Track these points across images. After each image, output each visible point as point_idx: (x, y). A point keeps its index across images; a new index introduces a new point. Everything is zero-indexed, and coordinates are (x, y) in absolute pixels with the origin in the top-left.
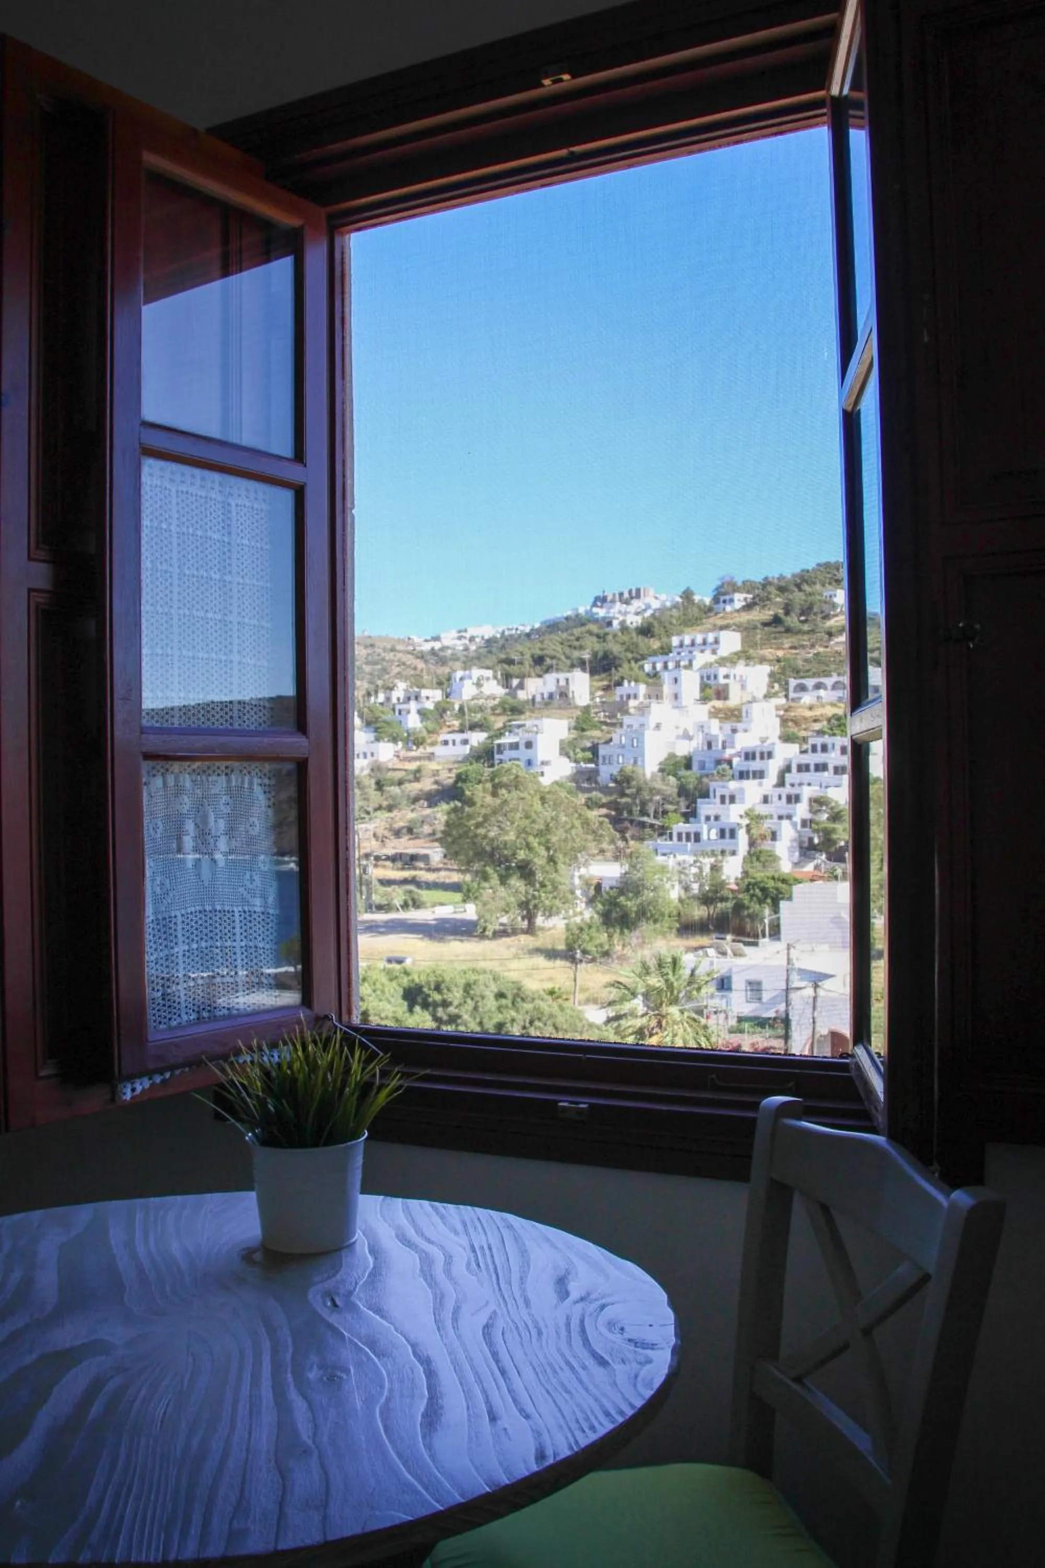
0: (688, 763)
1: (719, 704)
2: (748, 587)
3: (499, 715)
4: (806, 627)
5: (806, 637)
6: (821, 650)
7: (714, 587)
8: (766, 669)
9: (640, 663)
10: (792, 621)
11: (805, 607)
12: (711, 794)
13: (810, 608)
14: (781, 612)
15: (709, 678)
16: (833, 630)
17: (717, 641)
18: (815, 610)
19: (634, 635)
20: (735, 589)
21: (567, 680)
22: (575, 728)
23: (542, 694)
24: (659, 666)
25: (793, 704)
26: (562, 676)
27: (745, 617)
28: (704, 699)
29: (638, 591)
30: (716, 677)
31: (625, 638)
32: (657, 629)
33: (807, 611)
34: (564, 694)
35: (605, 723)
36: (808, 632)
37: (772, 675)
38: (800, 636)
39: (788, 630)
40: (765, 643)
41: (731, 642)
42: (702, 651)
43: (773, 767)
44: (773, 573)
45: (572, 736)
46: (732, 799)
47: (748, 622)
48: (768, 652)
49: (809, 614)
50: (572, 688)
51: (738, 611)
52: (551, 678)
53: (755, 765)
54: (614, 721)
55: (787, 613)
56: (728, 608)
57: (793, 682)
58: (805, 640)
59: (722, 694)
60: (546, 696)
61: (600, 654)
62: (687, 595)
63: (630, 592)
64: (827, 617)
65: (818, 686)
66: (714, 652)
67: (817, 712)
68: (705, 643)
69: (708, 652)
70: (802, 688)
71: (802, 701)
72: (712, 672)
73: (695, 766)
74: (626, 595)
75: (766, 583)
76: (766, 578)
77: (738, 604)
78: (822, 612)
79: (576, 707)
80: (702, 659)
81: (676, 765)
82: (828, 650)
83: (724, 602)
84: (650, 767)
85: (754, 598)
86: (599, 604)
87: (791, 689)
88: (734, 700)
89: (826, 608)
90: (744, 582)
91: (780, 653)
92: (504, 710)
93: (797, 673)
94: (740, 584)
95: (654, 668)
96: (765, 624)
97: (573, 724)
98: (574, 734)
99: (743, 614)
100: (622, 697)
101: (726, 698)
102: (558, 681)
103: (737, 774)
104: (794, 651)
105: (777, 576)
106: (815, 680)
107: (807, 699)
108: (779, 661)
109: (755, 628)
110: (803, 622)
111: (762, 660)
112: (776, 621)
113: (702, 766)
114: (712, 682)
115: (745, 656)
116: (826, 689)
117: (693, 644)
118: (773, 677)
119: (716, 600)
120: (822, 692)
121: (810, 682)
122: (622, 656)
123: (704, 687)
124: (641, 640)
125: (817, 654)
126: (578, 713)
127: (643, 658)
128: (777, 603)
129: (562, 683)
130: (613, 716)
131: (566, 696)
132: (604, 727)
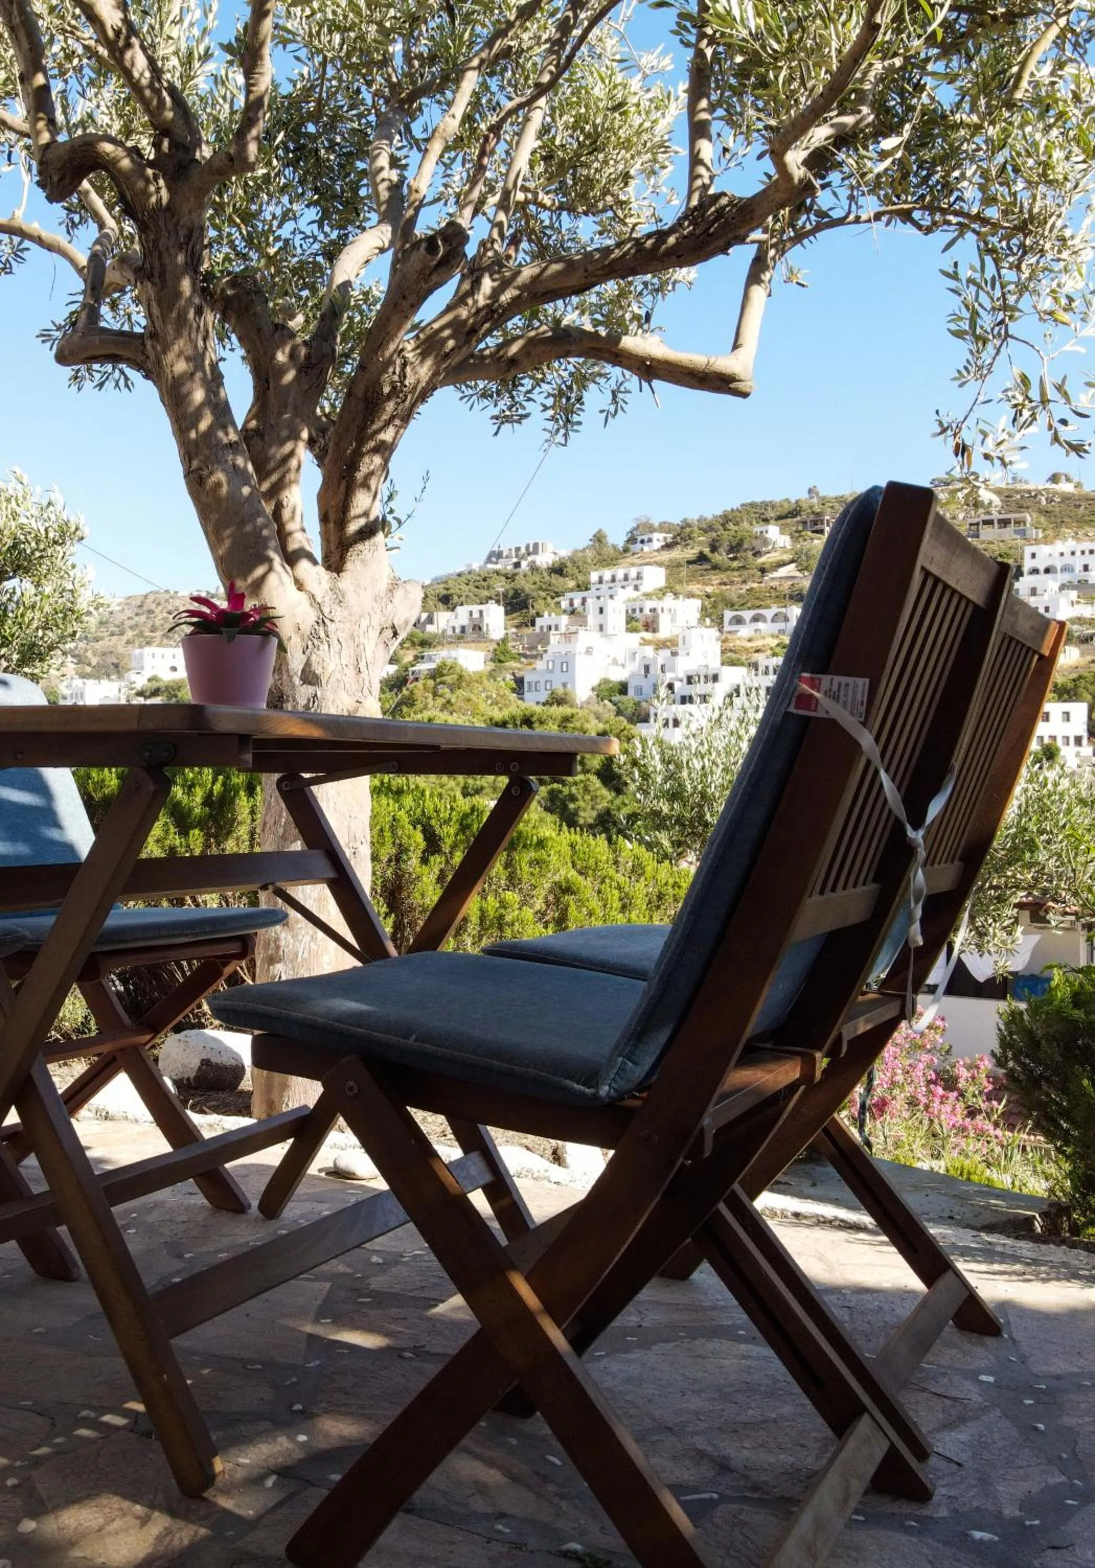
0: (623, 688)
1: (648, 636)
2: (664, 527)
3: (408, 649)
4: (735, 564)
5: (736, 573)
6: (755, 585)
7: (629, 529)
8: (697, 603)
9: (557, 599)
10: (721, 558)
11: (734, 544)
12: (652, 720)
13: (740, 543)
14: (707, 551)
15: (634, 611)
16: (766, 566)
17: (639, 577)
18: (746, 546)
19: (545, 574)
20: (652, 530)
21: (481, 612)
22: (492, 660)
23: (454, 629)
24: (577, 603)
25: (729, 636)
26: (476, 608)
27: (667, 556)
28: (631, 630)
29: (536, 546)
30: (641, 610)
31: (537, 578)
32: (570, 569)
33: (736, 548)
34: (477, 628)
35: (525, 656)
36: (739, 569)
37: (704, 608)
38: (729, 573)
39: (715, 567)
40: (691, 579)
41: (655, 577)
42: (623, 587)
43: (720, 691)
44: (693, 515)
45: (489, 668)
46: (676, 723)
47: (670, 560)
48: (695, 588)
49: (738, 551)
50: (486, 620)
51: (658, 551)
52: (462, 611)
53: (699, 689)
54: (534, 652)
55: (714, 549)
56: (646, 548)
57: (728, 614)
58: (735, 577)
59: (651, 626)
60: (458, 630)
61: (511, 593)
62: (599, 538)
63: (527, 547)
64: (757, 554)
65: (756, 619)
66: (636, 588)
67: (758, 643)
68: (626, 578)
69: (630, 589)
70: (739, 621)
71: (739, 634)
72: (637, 606)
73: (631, 691)
74: (523, 551)
75: (686, 524)
76: (685, 520)
77: (657, 545)
78: (753, 548)
79: (492, 641)
80: (625, 595)
81: (611, 691)
82: (763, 585)
83: (642, 542)
84: (582, 691)
85: (674, 537)
86: (494, 559)
87: (727, 619)
88: (664, 633)
89: (756, 543)
90: (660, 524)
91: (709, 589)
92: (413, 644)
93: (731, 605)
94: (656, 525)
95: (571, 604)
96: (690, 562)
97: (490, 656)
98: (491, 666)
99: (663, 553)
100: (542, 628)
101: (655, 631)
102: (471, 613)
103: (678, 700)
104: (724, 587)
105: (696, 517)
106: (752, 613)
107: (745, 631)
108: (708, 596)
109: (679, 565)
110: (734, 559)
111: (691, 595)
112: (702, 558)
113: (639, 690)
114: (638, 614)
115: (670, 589)
116: (765, 621)
117: (613, 580)
118: (705, 613)
119: (632, 540)
120: (760, 625)
121: (747, 615)
122: (534, 594)
123: (630, 619)
124: (556, 580)
125: (751, 590)
126: (493, 646)
127: (558, 594)
128: (699, 542)
129: (476, 615)
130: (534, 648)
131: (480, 628)
132: (523, 660)
